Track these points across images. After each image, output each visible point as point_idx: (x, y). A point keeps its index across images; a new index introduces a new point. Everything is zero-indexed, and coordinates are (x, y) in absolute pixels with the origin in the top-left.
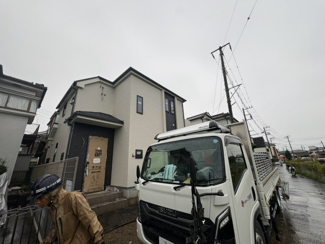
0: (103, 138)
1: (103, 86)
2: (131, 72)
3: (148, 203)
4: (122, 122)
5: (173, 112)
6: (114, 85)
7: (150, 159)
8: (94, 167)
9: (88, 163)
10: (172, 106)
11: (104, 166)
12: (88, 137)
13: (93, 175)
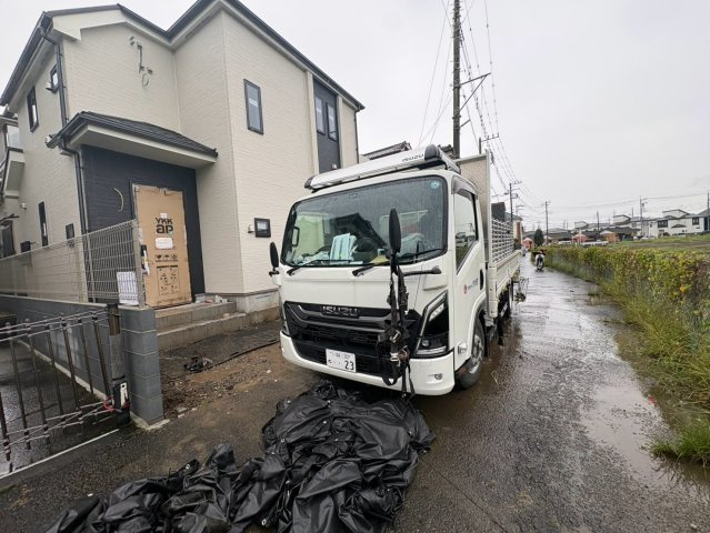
0: (169, 192)
3: (304, 305)
4: (213, 153)
5: (333, 135)
7: (298, 229)
8: (160, 257)
9: (143, 248)
10: (331, 118)
11: (183, 254)
12: (130, 187)
13: (161, 273)
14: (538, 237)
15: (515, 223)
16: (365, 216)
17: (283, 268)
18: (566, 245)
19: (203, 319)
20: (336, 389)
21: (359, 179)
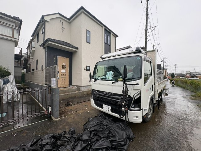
0: (66, 58)
1: (62, 21)
2: (82, 10)
3: (97, 90)
4: (77, 48)
5: (109, 44)
6: (70, 20)
7: (97, 69)
8: (62, 74)
9: (58, 72)
10: (109, 39)
11: (68, 74)
12: (57, 57)
13: (62, 79)
14: (173, 75)
15: (164, 71)
16: (117, 66)
17: (93, 80)
18: (183, 79)
19: (71, 92)
20: (105, 116)
21: (116, 56)
